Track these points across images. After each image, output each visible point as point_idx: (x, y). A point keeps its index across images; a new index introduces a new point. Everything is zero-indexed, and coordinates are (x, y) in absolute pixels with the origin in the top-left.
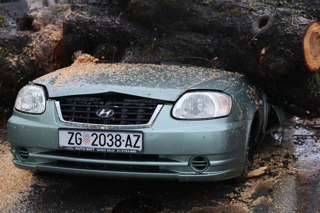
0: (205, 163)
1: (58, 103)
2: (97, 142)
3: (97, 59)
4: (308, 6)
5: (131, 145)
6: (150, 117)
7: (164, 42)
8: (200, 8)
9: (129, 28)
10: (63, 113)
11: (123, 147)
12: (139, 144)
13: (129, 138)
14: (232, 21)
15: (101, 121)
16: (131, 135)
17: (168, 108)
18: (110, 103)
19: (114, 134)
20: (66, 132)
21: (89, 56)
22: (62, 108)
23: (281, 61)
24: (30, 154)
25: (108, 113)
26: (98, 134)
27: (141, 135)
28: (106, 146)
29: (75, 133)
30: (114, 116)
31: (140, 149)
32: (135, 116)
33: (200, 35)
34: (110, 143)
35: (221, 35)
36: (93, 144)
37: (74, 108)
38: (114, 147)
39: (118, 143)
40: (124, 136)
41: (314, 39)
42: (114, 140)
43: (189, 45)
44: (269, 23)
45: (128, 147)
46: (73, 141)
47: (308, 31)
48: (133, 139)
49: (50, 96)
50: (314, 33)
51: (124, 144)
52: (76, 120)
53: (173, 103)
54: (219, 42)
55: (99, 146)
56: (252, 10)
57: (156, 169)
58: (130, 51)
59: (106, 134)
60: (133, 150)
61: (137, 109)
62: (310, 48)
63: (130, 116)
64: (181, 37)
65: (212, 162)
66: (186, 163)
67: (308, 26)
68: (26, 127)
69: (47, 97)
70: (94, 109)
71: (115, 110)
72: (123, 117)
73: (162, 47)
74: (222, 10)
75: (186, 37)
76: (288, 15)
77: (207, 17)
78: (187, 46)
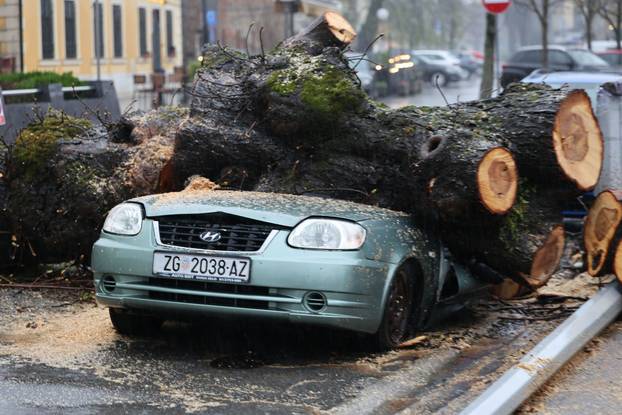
0: (323, 302)
1: (156, 223)
2: (197, 269)
3: (218, 186)
4: (507, 129)
5: (235, 273)
6: (261, 243)
7: (313, 167)
8: (364, 123)
9: (267, 145)
10: (162, 236)
11: (226, 275)
12: (246, 272)
13: (234, 264)
14: (402, 143)
15: (205, 245)
16: (237, 261)
17: (284, 233)
18: (218, 226)
19: (218, 260)
20: (163, 255)
21: (207, 180)
22: (161, 229)
23: (452, 197)
24: (117, 284)
25: (214, 236)
26: (199, 258)
27: (248, 262)
28: (207, 274)
29: (173, 256)
30: (220, 241)
31: (246, 279)
32: (245, 242)
33: (361, 160)
34: (212, 270)
35: (387, 161)
36: (192, 271)
37: (174, 230)
38: (216, 275)
39: (221, 270)
40: (229, 262)
41: (497, 170)
42: (217, 267)
43: (347, 173)
44: (441, 146)
45: (233, 276)
46: (170, 266)
47: (486, 159)
48: (239, 266)
49: (148, 215)
50: (496, 163)
51: (228, 271)
52: (175, 244)
53: (291, 229)
54: (385, 169)
55: (199, 273)
56: (430, 129)
57: (264, 305)
58: (266, 177)
59: (209, 259)
60: (237, 279)
61: (248, 234)
62: (491, 181)
63: (240, 242)
64: (336, 162)
65: (330, 302)
66: (299, 300)
67: (486, 152)
68: (116, 249)
69: (144, 216)
70: (198, 232)
71: (222, 233)
72: (231, 242)
73: (309, 174)
74: (392, 128)
75: (342, 162)
76: (468, 137)
77: (371, 135)
78: (343, 174)
